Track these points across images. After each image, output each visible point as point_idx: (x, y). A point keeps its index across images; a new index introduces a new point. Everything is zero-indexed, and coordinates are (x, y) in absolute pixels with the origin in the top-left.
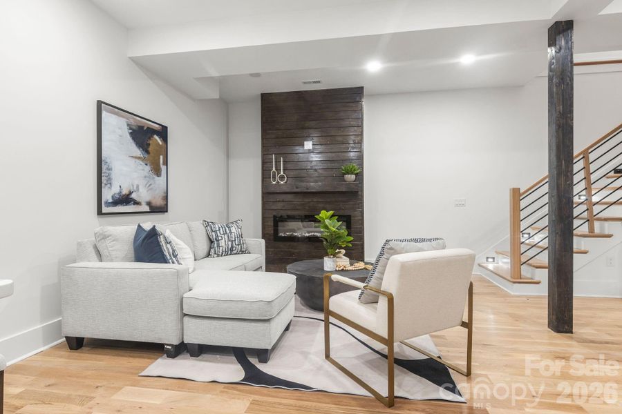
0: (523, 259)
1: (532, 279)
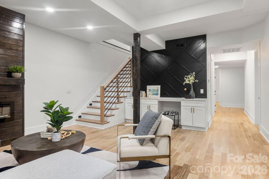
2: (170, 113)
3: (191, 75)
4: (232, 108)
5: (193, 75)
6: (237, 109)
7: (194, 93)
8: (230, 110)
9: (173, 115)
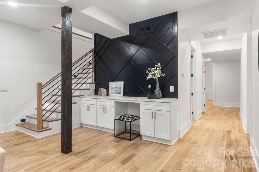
0: (44, 119)
1: (47, 128)
2: (126, 118)
3: (156, 67)
4: (227, 108)
5: (158, 67)
6: (232, 109)
7: (160, 91)
8: (222, 110)
9: (128, 121)
